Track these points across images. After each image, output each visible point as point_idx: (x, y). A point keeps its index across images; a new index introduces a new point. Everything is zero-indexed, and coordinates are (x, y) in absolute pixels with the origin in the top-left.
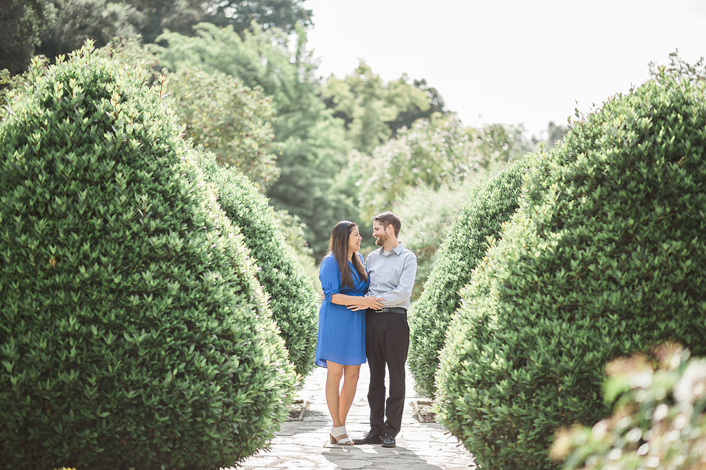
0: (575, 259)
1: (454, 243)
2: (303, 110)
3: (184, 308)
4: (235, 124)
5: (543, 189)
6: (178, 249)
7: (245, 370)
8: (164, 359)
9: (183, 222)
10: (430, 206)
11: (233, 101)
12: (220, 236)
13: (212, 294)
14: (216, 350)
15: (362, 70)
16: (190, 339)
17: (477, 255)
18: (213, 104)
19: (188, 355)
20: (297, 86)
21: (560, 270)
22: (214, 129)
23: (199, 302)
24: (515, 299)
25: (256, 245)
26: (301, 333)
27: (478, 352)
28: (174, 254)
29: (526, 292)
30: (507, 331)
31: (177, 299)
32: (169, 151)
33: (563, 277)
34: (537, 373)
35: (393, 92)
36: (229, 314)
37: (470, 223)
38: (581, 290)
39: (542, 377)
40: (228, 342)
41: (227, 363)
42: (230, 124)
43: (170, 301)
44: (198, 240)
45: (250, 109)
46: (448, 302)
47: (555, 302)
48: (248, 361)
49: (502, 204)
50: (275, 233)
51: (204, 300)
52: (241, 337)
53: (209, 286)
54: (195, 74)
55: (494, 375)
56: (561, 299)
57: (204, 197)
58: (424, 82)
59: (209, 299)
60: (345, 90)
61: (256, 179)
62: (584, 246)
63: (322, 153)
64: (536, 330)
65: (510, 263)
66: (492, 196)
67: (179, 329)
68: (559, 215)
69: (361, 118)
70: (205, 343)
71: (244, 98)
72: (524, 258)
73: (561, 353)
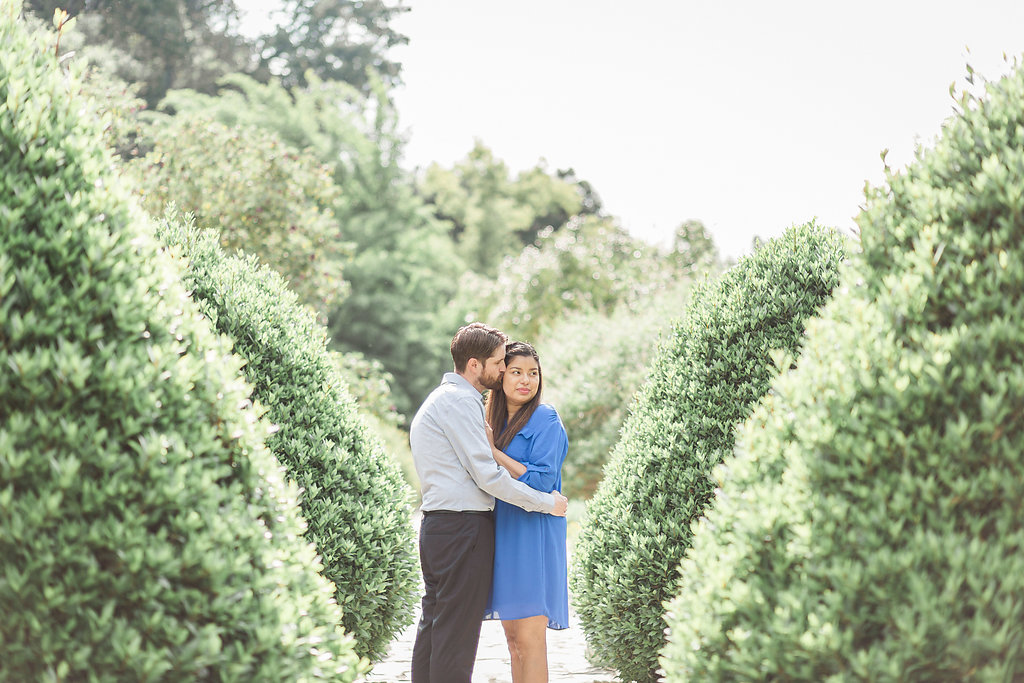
0: (991, 392)
1: (659, 391)
2: (389, 207)
3: (89, 518)
4: (273, 210)
5: (897, 242)
6: (79, 381)
7: (236, 658)
8: (38, 640)
9: (95, 321)
10: (600, 339)
11: (269, 171)
12: (183, 354)
13: (159, 485)
14: (167, 613)
15: (479, 153)
16: (104, 590)
17: (704, 412)
18: (236, 175)
19: (98, 628)
20: (379, 170)
21: (956, 420)
22: (239, 217)
23: (128, 503)
24: (848, 486)
25: (293, 398)
26: (378, 562)
27: (766, 609)
28: (68, 392)
29: (874, 471)
30: (836, 560)
31: (73, 496)
32: (66, 165)
33: (964, 436)
34: (914, 660)
35: (526, 186)
36: (199, 531)
37: (689, 352)
38: (1008, 464)
39: (926, 668)
40: (196, 594)
41: (193, 645)
42: (265, 208)
43: (54, 502)
44: (128, 361)
45: (298, 185)
46: (654, 500)
47: (946, 491)
48: (245, 637)
49: (749, 316)
50: (329, 375)
51: (139, 498)
52: (228, 581)
53: (152, 465)
54: (206, 126)
55: (805, 662)
56: (960, 485)
57: (146, 269)
58: (571, 172)
59: (151, 496)
60: (454, 186)
61: (310, 299)
62: (1007, 361)
63: (417, 274)
64: (905, 559)
65: (832, 407)
66: (729, 301)
67: (77, 567)
68: (941, 296)
69: (479, 225)
70: (140, 599)
71: (287, 167)
72: (863, 395)
73: (970, 613)
